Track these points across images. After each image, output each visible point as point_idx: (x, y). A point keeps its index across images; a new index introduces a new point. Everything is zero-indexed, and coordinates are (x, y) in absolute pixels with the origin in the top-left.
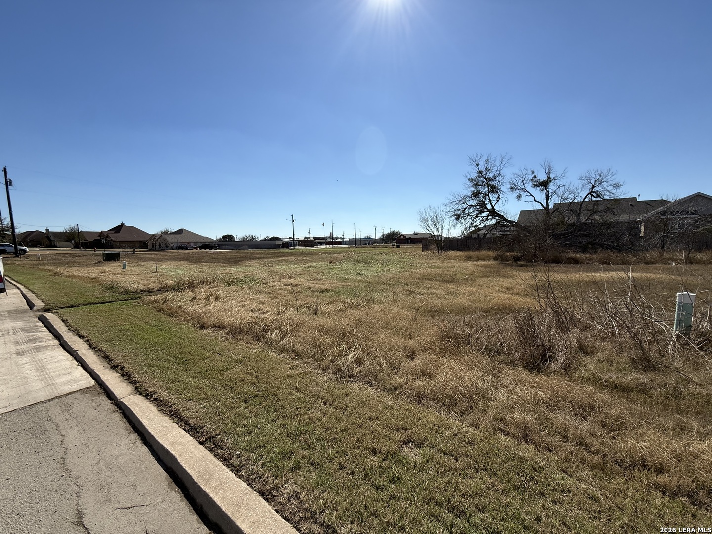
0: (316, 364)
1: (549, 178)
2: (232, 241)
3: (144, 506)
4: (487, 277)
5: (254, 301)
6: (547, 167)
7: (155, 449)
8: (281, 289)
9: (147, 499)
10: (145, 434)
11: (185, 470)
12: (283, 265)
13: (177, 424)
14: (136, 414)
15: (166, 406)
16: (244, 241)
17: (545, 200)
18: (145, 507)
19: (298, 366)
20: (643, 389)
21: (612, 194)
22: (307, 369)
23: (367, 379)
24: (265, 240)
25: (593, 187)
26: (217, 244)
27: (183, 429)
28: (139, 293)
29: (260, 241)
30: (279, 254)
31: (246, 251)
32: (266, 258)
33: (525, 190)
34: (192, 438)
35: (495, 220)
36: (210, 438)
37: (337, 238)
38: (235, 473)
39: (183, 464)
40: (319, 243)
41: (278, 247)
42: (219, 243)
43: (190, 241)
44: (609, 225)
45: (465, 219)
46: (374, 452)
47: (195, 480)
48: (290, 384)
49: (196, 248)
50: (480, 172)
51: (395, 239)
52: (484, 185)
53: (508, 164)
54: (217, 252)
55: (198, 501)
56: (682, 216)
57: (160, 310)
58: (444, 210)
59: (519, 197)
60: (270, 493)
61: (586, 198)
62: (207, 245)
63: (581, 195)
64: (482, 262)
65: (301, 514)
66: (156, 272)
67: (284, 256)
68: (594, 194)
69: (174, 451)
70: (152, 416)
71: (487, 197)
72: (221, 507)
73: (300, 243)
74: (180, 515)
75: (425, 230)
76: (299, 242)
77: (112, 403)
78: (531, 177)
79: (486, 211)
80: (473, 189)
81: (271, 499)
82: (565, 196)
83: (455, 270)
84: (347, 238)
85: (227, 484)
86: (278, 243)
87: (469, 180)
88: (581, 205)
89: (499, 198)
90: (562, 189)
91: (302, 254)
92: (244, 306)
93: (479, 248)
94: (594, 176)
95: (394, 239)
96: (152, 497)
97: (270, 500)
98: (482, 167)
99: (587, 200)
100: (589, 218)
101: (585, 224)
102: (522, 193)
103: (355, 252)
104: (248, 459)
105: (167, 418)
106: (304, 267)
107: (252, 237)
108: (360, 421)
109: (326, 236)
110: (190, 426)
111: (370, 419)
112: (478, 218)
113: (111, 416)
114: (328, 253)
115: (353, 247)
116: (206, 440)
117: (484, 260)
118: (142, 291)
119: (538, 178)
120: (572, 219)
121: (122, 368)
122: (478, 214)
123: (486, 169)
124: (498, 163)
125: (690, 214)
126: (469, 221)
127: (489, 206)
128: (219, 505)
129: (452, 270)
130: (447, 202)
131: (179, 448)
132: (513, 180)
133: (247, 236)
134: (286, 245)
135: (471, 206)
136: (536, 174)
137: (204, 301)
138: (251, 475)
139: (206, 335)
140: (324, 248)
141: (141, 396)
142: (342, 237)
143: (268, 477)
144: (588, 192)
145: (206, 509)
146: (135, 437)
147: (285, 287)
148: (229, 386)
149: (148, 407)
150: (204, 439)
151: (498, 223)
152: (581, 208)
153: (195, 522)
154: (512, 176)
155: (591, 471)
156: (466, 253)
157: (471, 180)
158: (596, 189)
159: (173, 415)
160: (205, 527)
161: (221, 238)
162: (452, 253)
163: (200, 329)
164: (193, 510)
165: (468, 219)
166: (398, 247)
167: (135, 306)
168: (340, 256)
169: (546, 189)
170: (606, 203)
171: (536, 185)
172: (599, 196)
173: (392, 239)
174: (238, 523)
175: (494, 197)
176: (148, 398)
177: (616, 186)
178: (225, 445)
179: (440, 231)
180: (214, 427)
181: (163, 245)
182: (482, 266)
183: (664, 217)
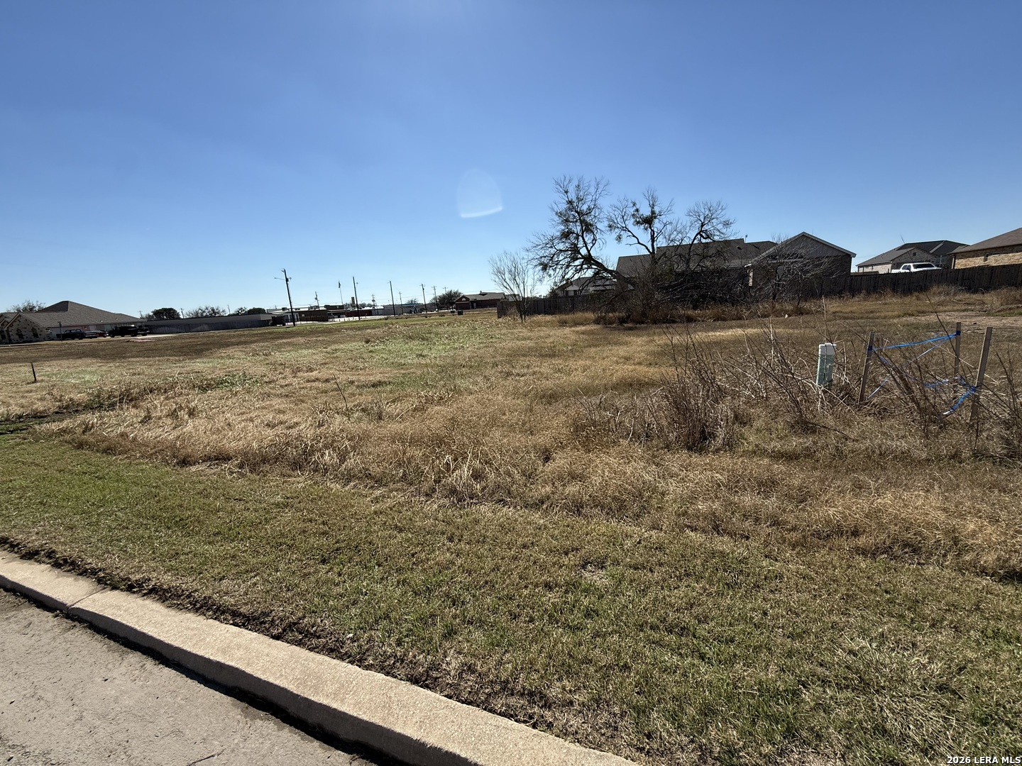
0: (412, 489)
1: (653, 212)
2: (174, 318)
3: (213, 756)
4: (596, 346)
5: (265, 412)
6: (650, 198)
7: (189, 666)
8: (303, 388)
9: (213, 744)
10: (158, 649)
11: (268, 682)
12: (289, 351)
13: (215, 619)
14: (124, 622)
15: (180, 596)
16: (197, 317)
17: (650, 243)
18: (216, 757)
19: (384, 497)
20: (809, 454)
21: (723, 233)
22: (400, 497)
23: (496, 497)
24: (237, 314)
25: (702, 225)
26: (146, 326)
27: (231, 624)
28: (14, 422)
29: (229, 315)
30: (272, 336)
31: (207, 333)
32: (255, 342)
33: (626, 229)
34: (255, 633)
35: (593, 270)
36: (290, 626)
37: (364, 306)
38: (357, 665)
39: (259, 674)
40: (335, 314)
41: (264, 324)
42: (149, 323)
43: (87, 322)
44: (721, 272)
45: (555, 270)
46: (548, 586)
47: (295, 692)
48: (385, 523)
49: (102, 335)
50: (570, 202)
51: (454, 303)
52: (576, 221)
53: (605, 192)
54: (149, 339)
55: (310, 721)
56: (792, 260)
57: (80, 446)
58: (526, 257)
59: (619, 238)
60: (428, 675)
61: (695, 239)
62: (124, 328)
63: (690, 237)
64: (583, 328)
65: (487, 691)
66: (35, 381)
67: (282, 338)
68: (703, 234)
69: (232, 661)
70: (160, 619)
71: (581, 238)
72: (360, 717)
73: (303, 315)
74: (288, 749)
75: (502, 287)
76: (300, 315)
77: (56, 616)
78: (632, 210)
79: (580, 258)
80: (563, 228)
81: (432, 683)
82: (672, 237)
83: (551, 340)
84: (380, 305)
85: (352, 683)
86: (263, 317)
87: (557, 213)
88: (690, 249)
89: (595, 239)
90: (669, 227)
91: (313, 332)
92: (251, 420)
93: (573, 310)
94: (703, 210)
95: (452, 303)
96: (222, 739)
97: (431, 686)
98: (572, 196)
99: (696, 242)
100: (698, 265)
101: (693, 272)
102: (623, 232)
103: (399, 325)
104: (370, 640)
105: (190, 615)
106: (326, 352)
107: (213, 310)
108: (512, 552)
109: (344, 303)
110: (244, 616)
111: (525, 546)
112: (570, 268)
113: (65, 638)
114: (356, 329)
115: (392, 318)
116: (284, 630)
117: (582, 324)
118: (20, 417)
119: (641, 212)
120: (680, 268)
121: (50, 553)
122: (570, 262)
123: (578, 198)
124: (592, 190)
125: (799, 258)
126: (560, 272)
127: (584, 251)
128: (355, 715)
129: (548, 341)
130: (529, 245)
131: (240, 653)
132: (611, 214)
133: (203, 308)
134: (279, 320)
135: (561, 251)
136: (638, 206)
137: (169, 421)
138: (386, 661)
139: (199, 474)
140: (345, 322)
141: (116, 592)
142: (372, 303)
143: (415, 657)
144: (697, 231)
145: (329, 726)
146: (137, 659)
147: (309, 385)
148: (282, 544)
149: (143, 606)
150: (280, 630)
151: (596, 274)
152: (690, 252)
153: (320, 751)
154: (610, 210)
155: (793, 550)
156: (557, 317)
157: (560, 214)
158: (705, 228)
159: (201, 607)
160: (339, 752)
161: (151, 314)
162: (540, 318)
163: (182, 467)
164: (307, 736)
165: (558, 270)
166: (460, 313)
167: (18, 444)
168: (378, 332)
169: (650, 228)
170: (716, 245)
171: (638, 223)
172: (708, 237)
173: (450, 303)
174: (398, 730)
175: (588, 238)
176: (134, 592)
177: (727, 224)
178: (323, 631)
179: (522, 288)
180: (289, 609)
181: (28, 334)
182: (583, 333)
183: (775, 262)
